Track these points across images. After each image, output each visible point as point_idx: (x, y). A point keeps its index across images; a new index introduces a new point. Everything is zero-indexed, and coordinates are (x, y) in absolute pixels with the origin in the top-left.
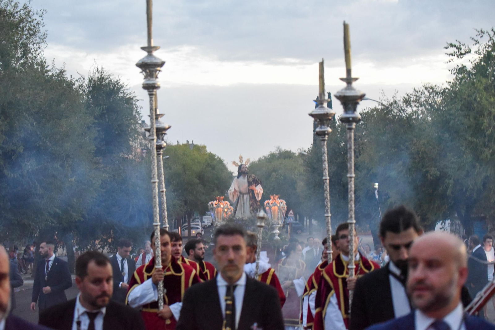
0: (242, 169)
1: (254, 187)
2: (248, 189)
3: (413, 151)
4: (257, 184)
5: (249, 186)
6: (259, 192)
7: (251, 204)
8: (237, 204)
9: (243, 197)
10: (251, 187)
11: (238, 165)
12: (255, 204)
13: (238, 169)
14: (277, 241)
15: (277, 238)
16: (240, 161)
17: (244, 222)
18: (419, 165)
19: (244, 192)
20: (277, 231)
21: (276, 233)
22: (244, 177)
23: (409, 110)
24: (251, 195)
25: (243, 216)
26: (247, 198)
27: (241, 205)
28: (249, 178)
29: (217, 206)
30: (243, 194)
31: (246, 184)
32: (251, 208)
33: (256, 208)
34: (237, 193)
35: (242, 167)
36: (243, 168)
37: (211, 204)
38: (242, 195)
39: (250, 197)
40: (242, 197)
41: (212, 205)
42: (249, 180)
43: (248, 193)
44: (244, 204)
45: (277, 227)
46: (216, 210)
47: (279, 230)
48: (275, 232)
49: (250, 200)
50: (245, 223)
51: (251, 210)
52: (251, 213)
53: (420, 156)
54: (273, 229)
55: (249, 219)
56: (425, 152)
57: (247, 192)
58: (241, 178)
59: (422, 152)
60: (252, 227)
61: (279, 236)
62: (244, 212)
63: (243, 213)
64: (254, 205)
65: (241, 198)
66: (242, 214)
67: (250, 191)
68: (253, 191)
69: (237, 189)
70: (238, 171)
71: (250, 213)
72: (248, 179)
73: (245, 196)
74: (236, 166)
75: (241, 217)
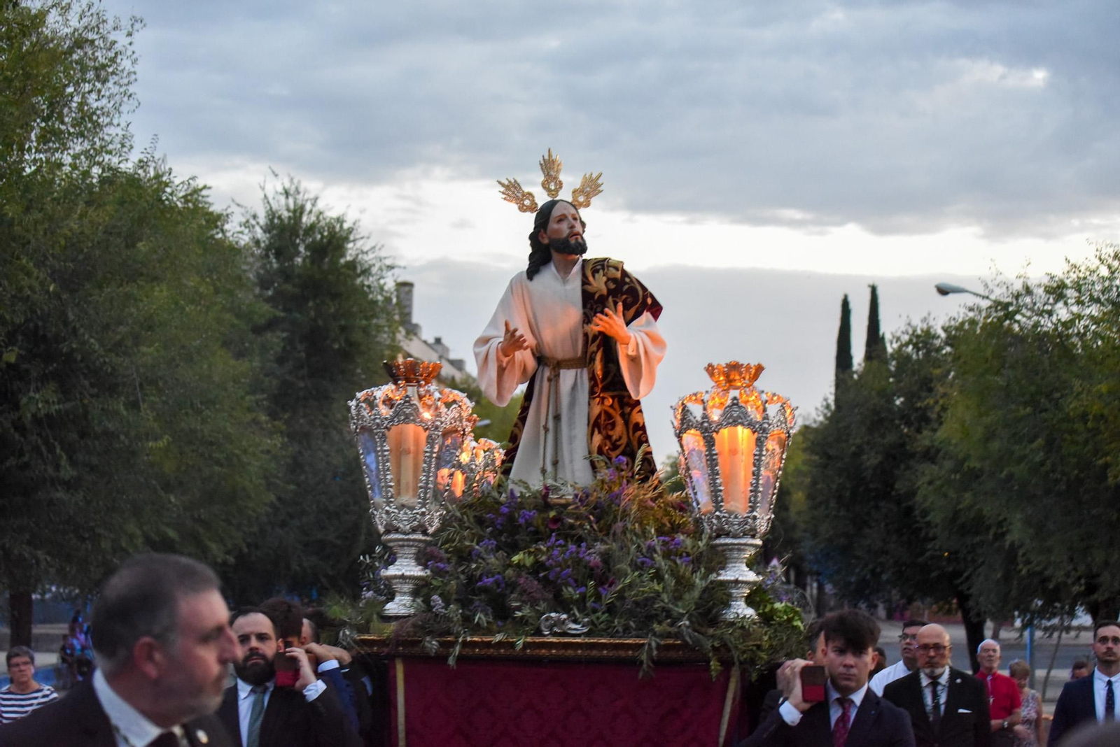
0: (553, 225)
1: (619, 320)
2: (586, 335)
3: (1071, 414)
4: (632, 311)
5: (587, 319)
6: (646, 352)
7: (599, 416)
8: (523, 419)
9: (555, 379)
10: (600, 324)
11: (534, 204)
12: (619, 421)
13: (531, 228)
14: (740, 626)
15: (742, 610)
16: (545, 186)
17: (552, 514)
18: (1086, 449)
19: (560, 354)
20: (740, 572)
21: (737, 582)
22: (565, 269)
23: (1062, 313)
24: (598, 367)
25: (550, 482)
26: (574, 387)
27: (543, 423)
28: (589, 273)
29: (397, 414)
30: (559, 365)
31: (575, 313)
32: (597, 438)
33: (624, 441)
34: (519, 355)
35: (556, 212)
36: (562, 219)
37: (366, 401)
38: (547, 373)
39: (593, 378)
40: (549, 380)
41: (371, 403)
42: (588, 288)
43: (584, 361)
44: (557, 418)
45: (740, 548)
46: (391, 434)
47: (750, 565)
48: (727, 575)
49: (592, 393)
50: (556, 520)
51: (595, 449)
52: (593, 466)
53: (1089, 424)
54: (718, 558)
55: (583, 497)
56: (1102, 416)
57: (579, 353)
58: (549, 276)
59: (1095, 416)
60: (600, 547)
61: (750, 601)
62: (555, 463)
63: (549, 468)
64: (613, 425)
65: (543, 386)
66: (544, 471)
67: (593, 348)
68: (607, 344)
69: (523, 330)
70: (534, 238)
71: (587, 463)
72: (585, 282)
73: (567, 377)
74: (523, 209)
75: (536, 484)
